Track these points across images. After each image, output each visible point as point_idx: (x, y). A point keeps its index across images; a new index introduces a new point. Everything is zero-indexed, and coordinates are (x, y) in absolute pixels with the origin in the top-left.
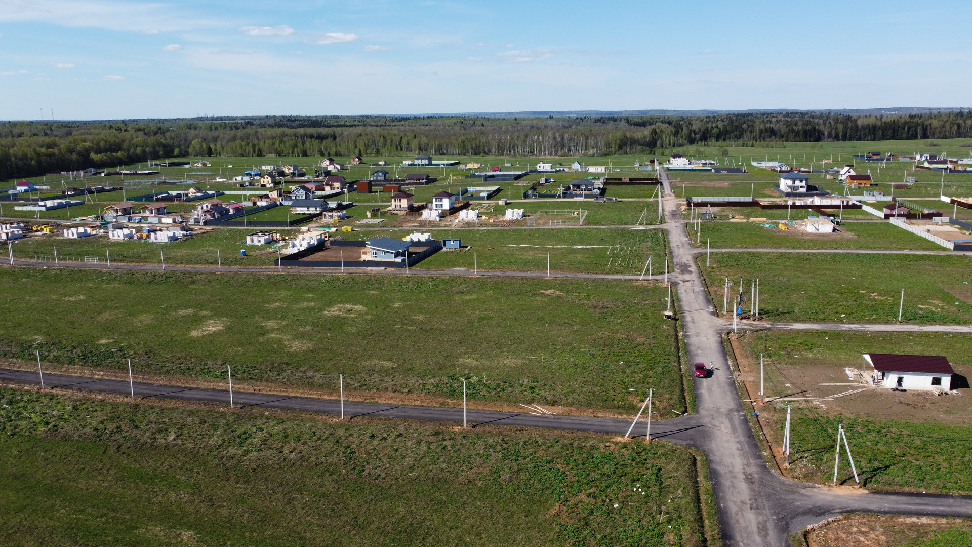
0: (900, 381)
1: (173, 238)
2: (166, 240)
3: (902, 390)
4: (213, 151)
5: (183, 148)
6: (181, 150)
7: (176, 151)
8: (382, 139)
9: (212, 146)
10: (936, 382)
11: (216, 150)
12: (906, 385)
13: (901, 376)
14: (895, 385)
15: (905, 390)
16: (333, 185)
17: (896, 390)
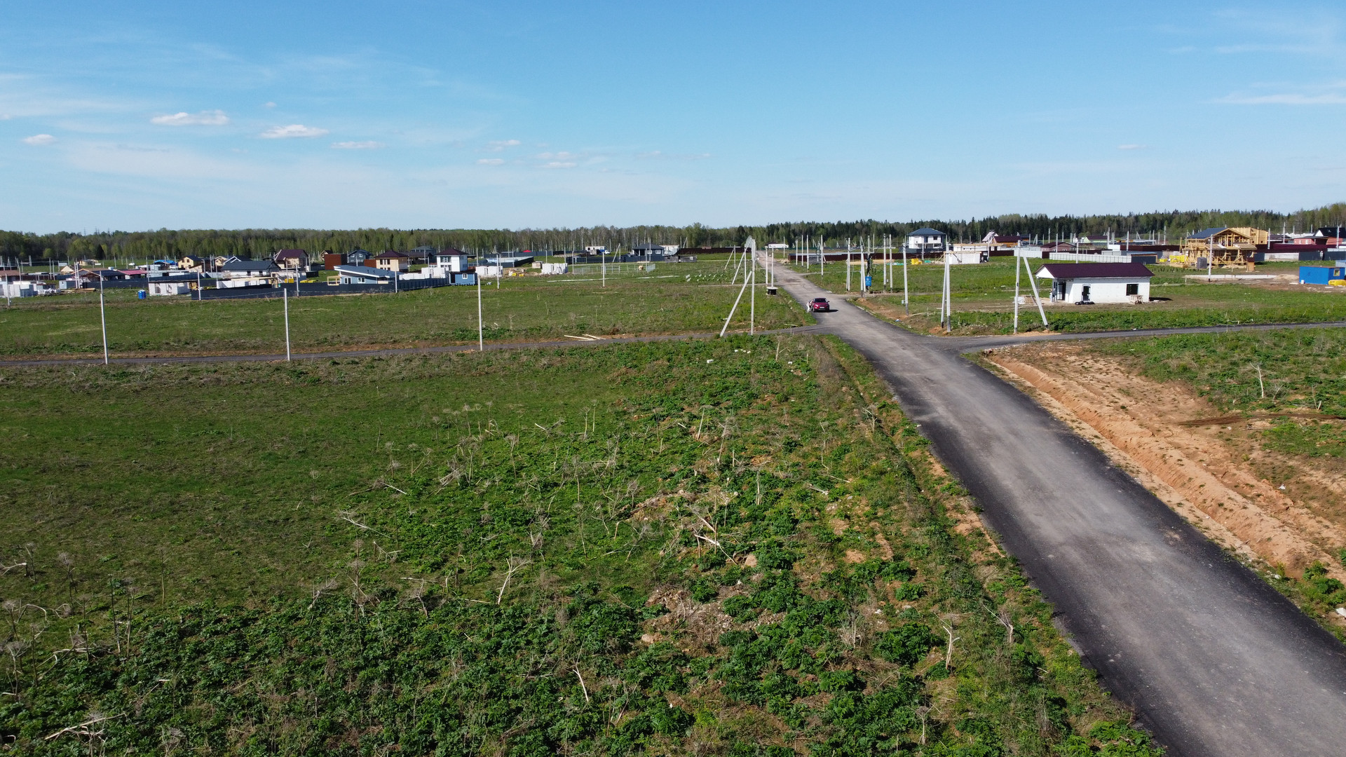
0: (1086, 291)
1: (29, 293)
2: (18, 295)
3: (1088, 303)
4: (106, 252)
5: (57, 250)
6: (53, 252)
7: (47, 252)
8: (364, 239)
9: (104, 247)
10: (1132, 290)
11: (109, 253)
12: (1093, 297)
13: (1087, 284)
14: (1080, 298)
15: (1092, 303)
16: (289, 262)
17: (1082, 303)
